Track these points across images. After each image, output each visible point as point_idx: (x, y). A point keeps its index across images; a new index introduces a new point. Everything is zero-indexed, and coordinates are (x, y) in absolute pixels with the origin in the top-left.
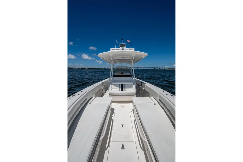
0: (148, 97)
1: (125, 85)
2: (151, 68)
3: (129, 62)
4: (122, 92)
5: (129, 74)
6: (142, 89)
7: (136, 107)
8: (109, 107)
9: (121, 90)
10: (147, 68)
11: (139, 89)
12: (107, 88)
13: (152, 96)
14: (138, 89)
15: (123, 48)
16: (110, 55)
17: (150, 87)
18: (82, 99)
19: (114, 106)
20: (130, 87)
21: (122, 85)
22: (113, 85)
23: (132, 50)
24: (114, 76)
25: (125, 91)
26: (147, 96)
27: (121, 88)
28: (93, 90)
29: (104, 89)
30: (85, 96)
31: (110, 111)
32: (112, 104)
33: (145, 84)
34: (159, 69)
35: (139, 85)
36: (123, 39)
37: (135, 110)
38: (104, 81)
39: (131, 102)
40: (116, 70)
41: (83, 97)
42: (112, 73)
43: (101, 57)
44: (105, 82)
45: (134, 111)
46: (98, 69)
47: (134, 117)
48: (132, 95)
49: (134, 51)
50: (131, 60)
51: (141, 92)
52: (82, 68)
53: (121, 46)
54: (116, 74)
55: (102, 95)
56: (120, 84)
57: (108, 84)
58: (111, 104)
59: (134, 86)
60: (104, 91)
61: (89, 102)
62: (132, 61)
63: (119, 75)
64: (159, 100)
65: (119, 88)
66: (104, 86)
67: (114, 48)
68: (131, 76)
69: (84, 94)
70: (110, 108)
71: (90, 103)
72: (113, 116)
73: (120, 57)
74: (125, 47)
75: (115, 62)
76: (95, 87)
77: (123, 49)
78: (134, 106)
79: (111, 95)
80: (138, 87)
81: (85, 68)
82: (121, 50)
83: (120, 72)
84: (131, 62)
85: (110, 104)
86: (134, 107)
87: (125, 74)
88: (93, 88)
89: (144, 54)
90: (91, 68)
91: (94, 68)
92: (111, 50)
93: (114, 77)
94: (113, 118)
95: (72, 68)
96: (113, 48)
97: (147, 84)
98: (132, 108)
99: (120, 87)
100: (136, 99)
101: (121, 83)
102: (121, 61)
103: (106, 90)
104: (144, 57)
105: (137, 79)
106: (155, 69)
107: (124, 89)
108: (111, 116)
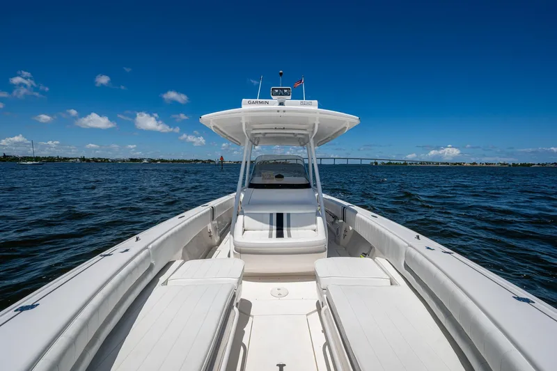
0: (368, 259)
1: (289, 215)
2: (364, 162)
3: (303, 141)
4: (280, 240)
5: (302, 180)
6: (346, 231)
7: (328, 293)
8: (234, 296)
9: (274, 232)
10: (351, 162)
11: (335, 231)
12: (226, 228)
13: (383, 254)
14: (333, 228)
15: (281, 100)
16: (240, 119)
17: (373, 224)
18: (137, 266)
19: (249, 291)
20: (307, 221)
21: (280, 216)
22: (249, 215)
23: (310, 105)
24: (252, 186)
25: (289, 235)
26: (365, 255)
27: (275, 227)
28: (176, 233)
29: (216, 229)
30: (148, 256)
31: (236, 309)
32: (244, 282)
33: (356, 212)
34: (390, 163)
35: (335, 217)
36: (281, 74)
37: (326, 307)
38: (214, 203)
39: (311, 276)
40: (258, 167)
41: (142, 261)
42: (245, 175)
43: (211, 126)
44: (221, 206)
45: (323, 311)
46: (189, 161)
47: (324, 331)
48: (313, 251)
49: (316, 108)
50: (307, 135)
51: (343, 241)
52: (132, 160)
53: (277, 94)
54: (258, 180)
55: (208, 252)
56: (271, 215)
57: (229, 212)
58: (239, 283)
59: (319, 219)
60: (217, 239)
61: (162, 279)
62: (312, 141)
63: (268, 182)
64: (406, 266)
65: (268, 226)
66: (218, 220)
67: (255, 100)
68: (307, 186)
69: (146, 248)
70: (237, 300)
71: (165, 283)
72: (247, 329)
73: (274, 126)
74: (290, 97)
75: (255, 140)
76: (186, 222)
77: (281, 104)
78: (323, 290)
79: (241, 251)
80: (333, 223)
81: (141, 160)
82: (277, 107)
83: (273, 174)
84: (308, 142)
85: (236, 285)
86: (321, 295)
87: (287, 180)
88: (180, 226)
89: (350, 120)
90: (162, 161)
91: (174, 161)
92: (245, 104)
93: (252, 189)
94: (245, 341)
95: (95, 160)
96: (252, 100)
97: (363, 214)
98: (316, 297)
99: (271, 224)
100: (326, 266)
101: (275, 211)
102: (274, 137)
103: (222, 236)
104: (348, 127)
105: (329, 197)
106: (376, 163)
107: (285, 232)
108: (239, 333)
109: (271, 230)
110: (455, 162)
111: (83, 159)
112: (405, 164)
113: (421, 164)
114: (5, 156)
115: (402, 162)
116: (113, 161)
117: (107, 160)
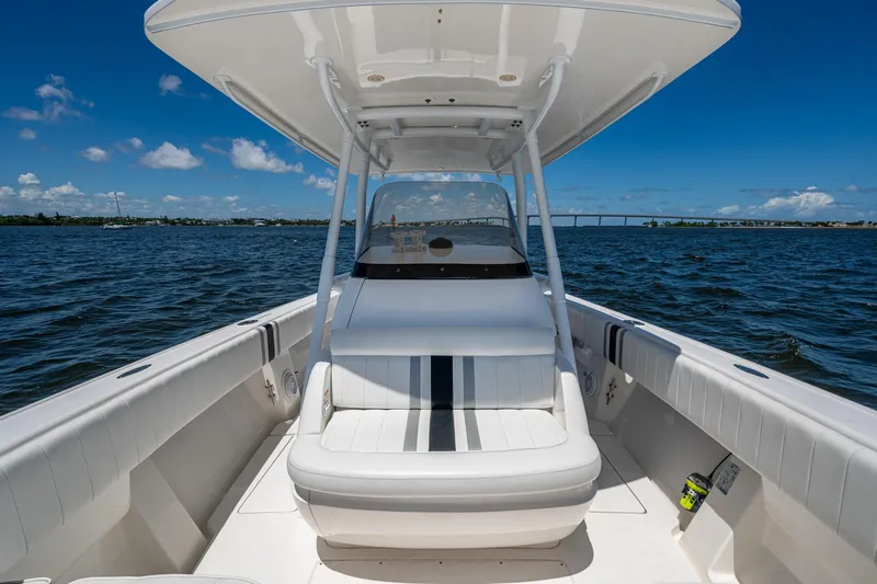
1: (469, 362)
2: (632, 222)
9: (424, 425)
10: (606, 222)
20: (526, 387)
21: (442, 366)
22: (346, 362)
33: (676, 351)
34: (681, 224)
46: (325, 223)
52: (237, 221)
56: (415, 360)
65: (406, 399)
79: (311, 497)
90: (283, 222)
91: (300, 223)
95: (183, 222)
99: (415, 392)
101: (426, 350)
106: (655, 224)
107: (459, 423)
109: (415, 409)
110: (814, 221)
111: (165, 220)
112: (712, 225)
113: (744, 224)
114: (58, 217)
115: (706, 222)
116: (209, 223)
117: (200, 221)
